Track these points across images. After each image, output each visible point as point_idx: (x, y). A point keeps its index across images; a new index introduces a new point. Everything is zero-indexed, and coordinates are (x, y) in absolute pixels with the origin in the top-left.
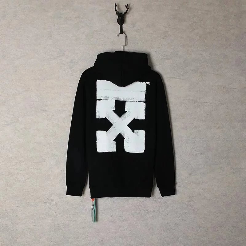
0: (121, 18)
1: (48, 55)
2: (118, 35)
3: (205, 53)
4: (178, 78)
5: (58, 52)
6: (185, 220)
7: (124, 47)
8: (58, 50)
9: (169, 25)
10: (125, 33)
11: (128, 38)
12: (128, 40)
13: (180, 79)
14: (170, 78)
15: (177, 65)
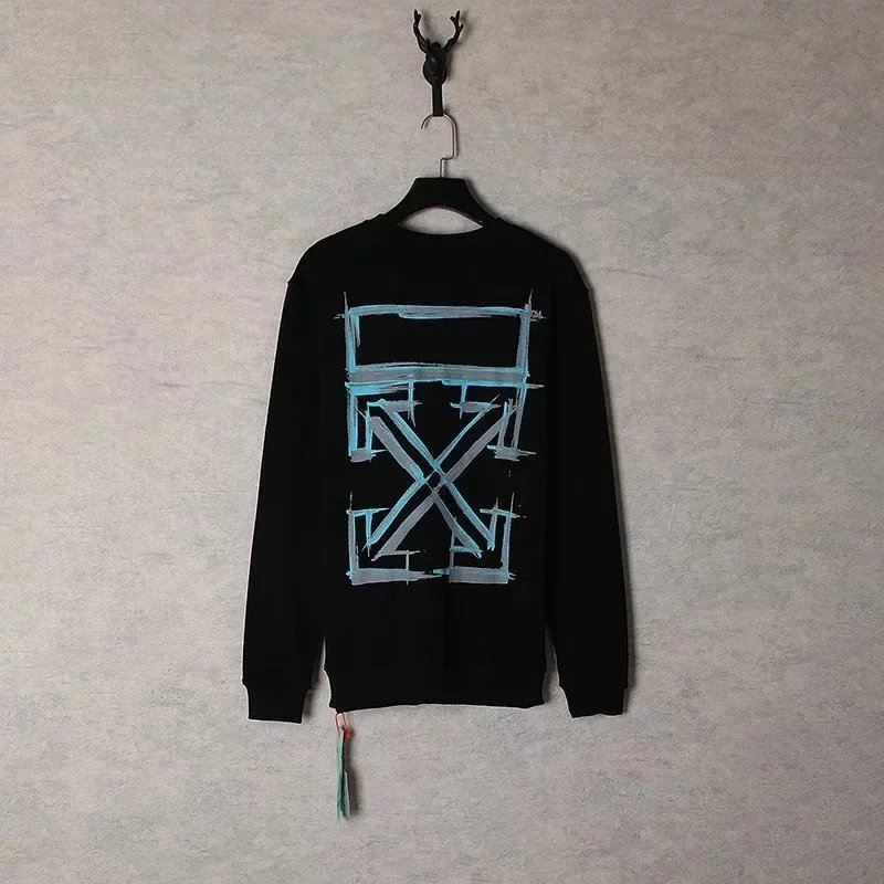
0: (438, 63)
1: (179, 190)
2: (426, 123)
3: (730, 182)
4: (636, 270)
5: (216, 179)
6: (666, 763)
7: (445, 164)
8: (215, 174)
9: (605, 87)
10: (451, 113)
11: (460, 132)
12: (461, 139)
13: (643, 275)
14: (610, 270)
15: (631, 225)
